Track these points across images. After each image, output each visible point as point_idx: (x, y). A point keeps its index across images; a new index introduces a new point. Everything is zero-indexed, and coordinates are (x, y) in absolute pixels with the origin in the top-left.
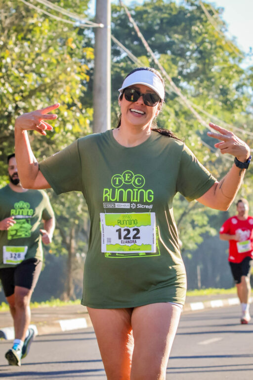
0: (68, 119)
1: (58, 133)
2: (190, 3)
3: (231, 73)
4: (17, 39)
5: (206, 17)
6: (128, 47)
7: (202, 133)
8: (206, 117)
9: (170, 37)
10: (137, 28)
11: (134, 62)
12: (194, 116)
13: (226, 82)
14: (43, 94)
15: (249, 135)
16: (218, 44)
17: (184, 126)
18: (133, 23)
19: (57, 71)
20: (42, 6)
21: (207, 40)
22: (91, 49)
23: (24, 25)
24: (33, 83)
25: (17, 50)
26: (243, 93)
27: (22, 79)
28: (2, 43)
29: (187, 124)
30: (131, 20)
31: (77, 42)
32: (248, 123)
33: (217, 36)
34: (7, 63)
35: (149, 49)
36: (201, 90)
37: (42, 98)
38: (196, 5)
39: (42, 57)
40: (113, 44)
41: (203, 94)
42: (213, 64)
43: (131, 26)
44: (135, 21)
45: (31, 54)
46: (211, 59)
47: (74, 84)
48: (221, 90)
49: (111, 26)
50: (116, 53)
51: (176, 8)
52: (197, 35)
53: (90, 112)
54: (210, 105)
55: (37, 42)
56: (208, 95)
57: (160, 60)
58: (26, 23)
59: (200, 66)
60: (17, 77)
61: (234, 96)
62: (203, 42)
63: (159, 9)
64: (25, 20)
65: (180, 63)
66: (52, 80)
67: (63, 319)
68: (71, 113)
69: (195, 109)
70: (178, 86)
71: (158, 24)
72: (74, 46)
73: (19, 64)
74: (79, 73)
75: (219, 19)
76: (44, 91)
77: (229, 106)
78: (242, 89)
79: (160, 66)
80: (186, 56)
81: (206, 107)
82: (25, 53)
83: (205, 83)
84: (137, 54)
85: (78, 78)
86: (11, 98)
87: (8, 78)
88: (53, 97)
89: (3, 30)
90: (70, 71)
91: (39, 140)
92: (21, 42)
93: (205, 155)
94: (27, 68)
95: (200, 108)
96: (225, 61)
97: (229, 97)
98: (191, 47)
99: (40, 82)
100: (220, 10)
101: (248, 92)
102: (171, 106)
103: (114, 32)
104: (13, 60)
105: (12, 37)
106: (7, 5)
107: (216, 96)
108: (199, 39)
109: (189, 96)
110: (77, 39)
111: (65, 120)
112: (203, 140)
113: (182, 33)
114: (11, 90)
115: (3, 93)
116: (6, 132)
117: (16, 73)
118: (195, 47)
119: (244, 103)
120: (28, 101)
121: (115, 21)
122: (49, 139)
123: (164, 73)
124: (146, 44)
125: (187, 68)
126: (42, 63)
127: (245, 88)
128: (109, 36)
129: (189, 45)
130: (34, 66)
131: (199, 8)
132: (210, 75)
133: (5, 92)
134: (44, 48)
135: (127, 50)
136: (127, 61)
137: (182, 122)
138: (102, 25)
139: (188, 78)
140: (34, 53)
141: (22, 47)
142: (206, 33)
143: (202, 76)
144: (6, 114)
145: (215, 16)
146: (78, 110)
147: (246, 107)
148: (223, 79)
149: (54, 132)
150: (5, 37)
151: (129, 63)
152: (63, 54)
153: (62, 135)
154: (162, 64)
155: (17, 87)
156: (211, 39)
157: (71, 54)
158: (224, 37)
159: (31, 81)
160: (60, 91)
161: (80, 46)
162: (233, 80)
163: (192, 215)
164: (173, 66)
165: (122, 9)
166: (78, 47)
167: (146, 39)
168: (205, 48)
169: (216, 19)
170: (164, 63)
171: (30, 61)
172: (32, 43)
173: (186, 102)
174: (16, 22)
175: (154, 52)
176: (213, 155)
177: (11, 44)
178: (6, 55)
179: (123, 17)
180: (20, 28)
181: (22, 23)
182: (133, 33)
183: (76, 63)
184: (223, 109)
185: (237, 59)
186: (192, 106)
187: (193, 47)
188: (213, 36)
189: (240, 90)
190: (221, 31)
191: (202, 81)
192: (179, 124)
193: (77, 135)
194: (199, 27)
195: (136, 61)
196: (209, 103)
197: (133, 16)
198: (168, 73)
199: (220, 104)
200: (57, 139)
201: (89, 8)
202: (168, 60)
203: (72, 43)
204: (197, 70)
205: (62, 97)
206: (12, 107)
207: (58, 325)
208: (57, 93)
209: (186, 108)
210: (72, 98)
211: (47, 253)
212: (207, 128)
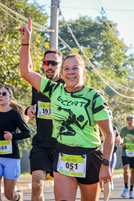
2: (100, 21)
3: (120, 57)
4: (9, 37)
5: (108, 28)
6: (67, 43)
7: (105, 88)
8: (107, 80)
9: (89, 38)
10: (72, 33)
11: (70, 50)
12: (101, 79)
13: (118, 62)
15: (129, 90)
16: (114, 42)
17: (95, 84)
18: (70, 31)
20: (23, 20)
21: (108, 40)
22: (47, 43)
23: (13, 30)
24: (18, 60)
25: (9, 43)
26: (126, 68)
27: (12, 58)
28: (1, 39)
29: (97, 84)
30: (69, 28)
31: (41, 40)
32: (129, 84)
33: (113, 38)
34: (4, 49)
35: (78, 44)
36: (105, 66)
38: (103, 22)
40: (59, 41)
41: (105, 68)
42: (111, 53)
43: (69, 32)
44: (71, 29)
45: (16, 45)
46: (110, 50)
47: (38, 61)
48: (115, 66)
49: (59, 32)
50: (61, 46)
51: (92, 23)
52: (103, 37)
54: (110, 74)
55: (20, 39)
56: (109, 68)
57: (84, 50)
58: (14, 29)
59: (105, 54)
60: (9, 57)
61: (121, 69)
62: (106, 41)
63: (84, 23)
64: (14, 27)
65: (94, 52)
67: (30, 183)
69: (102, 76)
70: (93, 64)
71: (83, 31)
72: (39, 42)
73: (10, 50)
74: (41, 55)
75: (115, 29)
77: (119, 74)
78: (126, 65)
79: (84, 53)
80: (98, 48)
81: (107, 75)
82: (13, 45)
83: (107, 62)
84: (72, 47)
85: (41, 58)
86: (6, 68)
87: (4, 58)
89: (2, 32)
90: (37, 54)
91: (20, 90)
92: (11, 39)
94: (14, 52)
95: (104, 75)
96: (118, 51)
97: (119, 70)
98: (100, 44)
100: (116, 25)
101: (129, 68)
102: (89, 74)
103: (60, 35)
104: (7, 48)
105: (7, 36)
106: (4, 20)
107: (113, 69)
108: (104, 39)
109: (99, 69)
110: (41, 38)
112: (105, 92)
113: (96, 36)
114: (6, 64)
115: (1, 65)
116: (2, 85)
117: (9, 55)
118: (102, 43)
119: (127, 73)
120: (14, 70)
121: (61, 29)
122: (25, 90)
123: (86, 56)
124: (76, 41)
125: (97, 54)
127: (127, 65)
128: (57, 37)
129: (99, 42)
130: (18, 51)
131: (104, 23)
132: (110, 58)
133: (3, 64)
135: (67, 44)
136: (66, 50)
137: (94, 82)
138: (53, 31)
139: (98, 59)
140: (18, 45)
141: (12, 42)
142: (108, 36)
143: (105, 59)
144: (3, 76)
145: (113, 28)
147: (128, 75)
148: (116, 60)
149: (28, 86)
150: (3, 36)
151: (68, 51)
152: (33, 46)
154: (85, 52)
155: (9, 62)
156: (110, 39)
157: (37, 46)
158: (117, 38)
159: (16, 59)
161: (42, 42)
162: (121, 61)
164: (90, 53)
165: (65, 23)
166: (41, 42)
167: (77, 39)
168: (107, 44)
169: (113, 29)
170: (86, 51)
171: (16, 49)
172: (17, 39)
173: (97, 72)
174: (9, 28)
175: (80, 45)
176: (111, 99)
177: (6, 40)
178: (3, 46)
179: (65, 27)
180: (11, 31)
181: (12, 29)
182: (70, 36)
183: (39, 50)
184: (116, 76)
185: (124, 50)
186: (100, 74)
187: (101, 44)
188: (112, 38)
189: (125, 66)
190: (115, 35)
191: (105, 61)
192: (93, 83)
194: (104, 33)
195: (71, 50)
196: (109, 73)
197: (70, 27)
198: (88, 57)
199: (115, 73)
200: (29, 89)
201: (47, 22)
202: (88, 50)
203: (38, 40)
204: (103, 55)
206: (6, 73)
207: (28, 186)
209: (97, 75)
210: (37, 68)
211: (23, 149)
212: (108, 86)
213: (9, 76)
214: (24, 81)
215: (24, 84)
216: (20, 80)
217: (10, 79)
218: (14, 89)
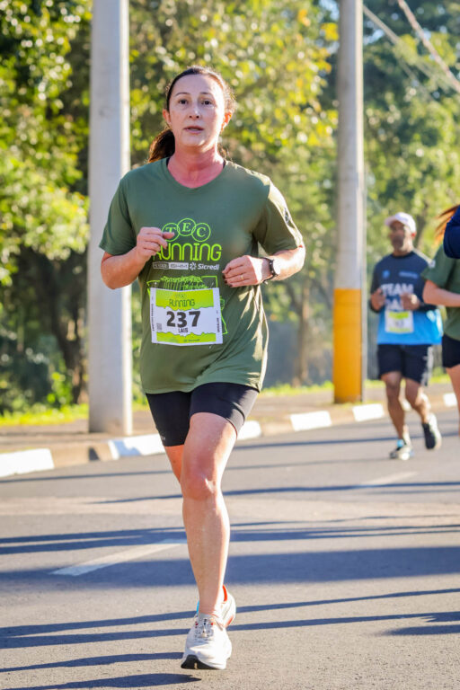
0: (300, 126)
1: (286, 147)
4: (226, 12)
6: (385, 21)
9: (445, 7)
11: (395, 43)
14: (263, 91)
19: (285, 58)
22: (332, 26)
25: (226, 28)
27: (234, 70)
28: (204, 18)
31: (312, 16)
34: (211, 47)
35: (415, 25)
37: (262, 97)
39: (264, 39)
40: (365, 18)
45: (246, 33)
47: (308, 77)
50: (368, 31)
53: (333, 117)
55: (254, 15)
57: (432, 42)
60: (227, 67)
66: (277, 71)
68: (304, 118)
70: (457, 77)
72: (306, 22)
73: (230, 48)
74: (316, 61)
76: (265, 86)
79: (431, 49)
82: (238, 32)
84: (400, 32)
85: (314, 67)
88: (277, 95)
90: (303, 58)
92: (231, 17)
94: (240, 53)
99: (259, 73)
102: (447, 108)
104: (220, 42)
105: (218, 10)
110: (311, 12)
111: (297, 128)
117: (225, 60)
120: (243, 102)
122: (274, 156)
124: (411, 18)
126: (261, 47)
128: (360, 8)
130: (251, 50)
134: (263, 26)
135: (384, 26)
136: (383, 44)
140: (251, 32)
141: (233, 24)
146: (314, 114)
149: (280, 146)
150: (208, 9)
151: (387, 45)
152: (292, 33)
153: (292, 150)
154: (435, 46)
157: (304, 32)
159: (247, 72)
160: (287, 86)
161: (316, 22)
164: (450, 49)
166: (312, 24)
167: (413, 9)
171: (245, 44)
172: (247, 17)
175: (423, 29)
177: (217, 20)
178: (211, 36)
183: (310, 46)
195: (398, 43)
198: (444, 59)
200: (285, 155)
202: (443, 41)
203: (305, 18)
207: (289, 422)
208: (284, 90)
210: (306, 96)
216: (257, 131)
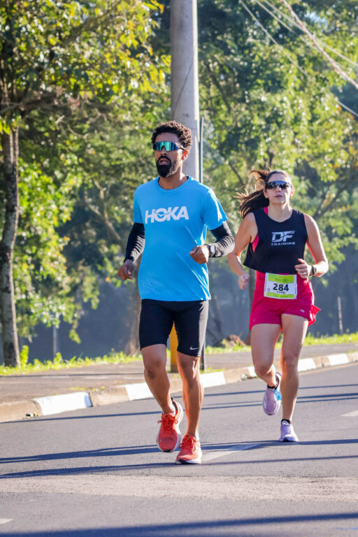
0: (133, 71)
1: (117, 95)
7: (341, 91)
8: (348, 66)
12: (329, 65)
14: (93, 34)
17: (312, 80)
24: (77, 17)
27: (60, 11)
29: (317, 77)
36: (339, 24)
37: (90, 40)
41: (341, 29)
47: (140, 18)
53: (167, 60)
54: (354, 47)
56: (349, 32)
60: (52, 8)
66: (106, 12)
67: (130, 382)
68: (136, 63)
69: (330, 54)
76: (94, 30)
81: (346, 50)
83: (345, 12)
85: (147, 8)
86: (42, 40)
87: (38, 11)
88: (107, 38)
91: (88, 107)
93: (346, 124)
95: (338, 52)
99: (86, 15)
102: (291, 50)
109: (320, 33)
111: (128, 73)
112: (342, 101)
114: (42, 29)
115: (30, 33)
116: (35, 93)
122: (104, 103)
133: (34, 31)
137: (309, 73)
139: (318, 5)
144: (36, 65)
146: (147, 59)
149: (111, 93)
153: (123, 97)
155: (51, 23)
159: (74, 14)
160: (119, 28)
163: (328, 218)
173: (316, 43)
186: (325, 50)
191: (338, 10)
192: (305, 77)
193: (147, 96)
196: (351, 43)
200: (116, 103)
205: (122, 38)
206: (45, 55)
207: (124, 391)
208: (115, 32)
209: (315, 52)
210: (137, 39)
211: (101, 281)
212: (349, 83)
213: (55, 66)
214: (98, 80)
215: (100, 86)
217: (56, 75)
218: (71, 104)
